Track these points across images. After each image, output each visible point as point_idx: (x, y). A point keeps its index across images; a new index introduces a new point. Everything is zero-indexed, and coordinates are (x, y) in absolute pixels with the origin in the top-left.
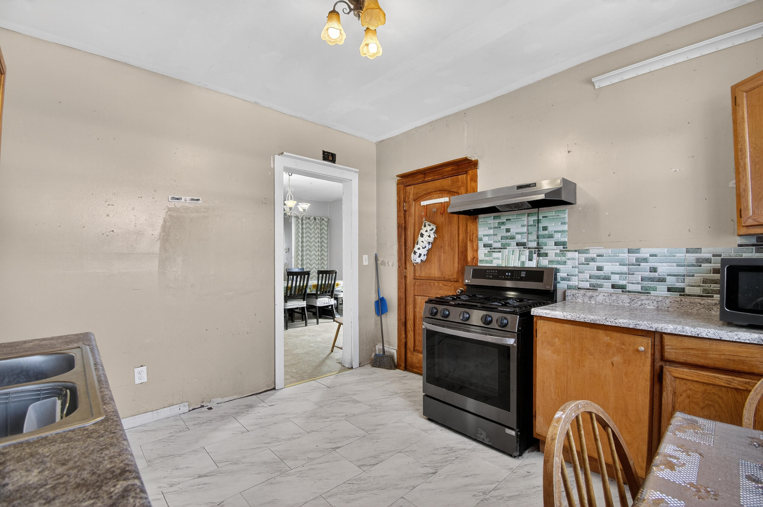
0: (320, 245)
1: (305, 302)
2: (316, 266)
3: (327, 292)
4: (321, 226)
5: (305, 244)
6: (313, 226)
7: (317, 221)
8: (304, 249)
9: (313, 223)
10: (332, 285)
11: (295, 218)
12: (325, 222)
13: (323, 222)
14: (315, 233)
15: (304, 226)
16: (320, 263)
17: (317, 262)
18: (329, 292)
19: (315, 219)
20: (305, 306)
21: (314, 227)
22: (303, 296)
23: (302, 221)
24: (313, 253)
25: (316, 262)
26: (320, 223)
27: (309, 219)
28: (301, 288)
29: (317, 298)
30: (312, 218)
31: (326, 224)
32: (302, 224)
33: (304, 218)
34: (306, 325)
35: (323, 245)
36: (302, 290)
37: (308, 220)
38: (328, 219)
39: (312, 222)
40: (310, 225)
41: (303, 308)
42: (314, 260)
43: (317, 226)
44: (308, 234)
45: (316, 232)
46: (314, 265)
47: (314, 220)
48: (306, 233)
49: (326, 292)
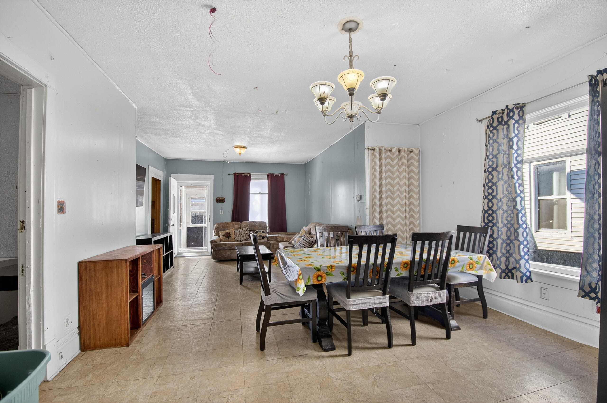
0: (407, 189)
1: (387, 296)
2: (401, 221)
3: (433, 276)
4: (408, 161)
5: (384, 189)
6: (396, 161)
7: (403, 153)
8: (384, 196)
9: (397, 156)
10: (443, 261)
11: (370, 151)
12: (415, 154)
13: (412, 154)
14: (399, 172)
15: (383, 162)
16: (408, 216)
17: (403, 221)
18: (436, 277)
19: (399, 151)
20: (387, 305)
21: (397, 163)
22: (382, 286)
23: (380, 154)
24: (396, 201)
25: (402, 215)
26: (407, 156)
27: (391, 151)
28: (378, 268)
29: (411, 290)
30: (394, 150)
31: (417, 158)
32: (380, 159)
33: (383, 149)
34: (390, 345)
35: (412, 182)
36: (379, 273)
37: (388, 153)
38: (420, 151)
39: (395, 155)
40: (392, 160)
41: (383, 309)
42: (399, 213)
43: (403, 160)
44: (388, 167)
45: (401, 170)
46: (399, 219)
47: (398, 153)
48: (386, 172)
49: (429, 278)
